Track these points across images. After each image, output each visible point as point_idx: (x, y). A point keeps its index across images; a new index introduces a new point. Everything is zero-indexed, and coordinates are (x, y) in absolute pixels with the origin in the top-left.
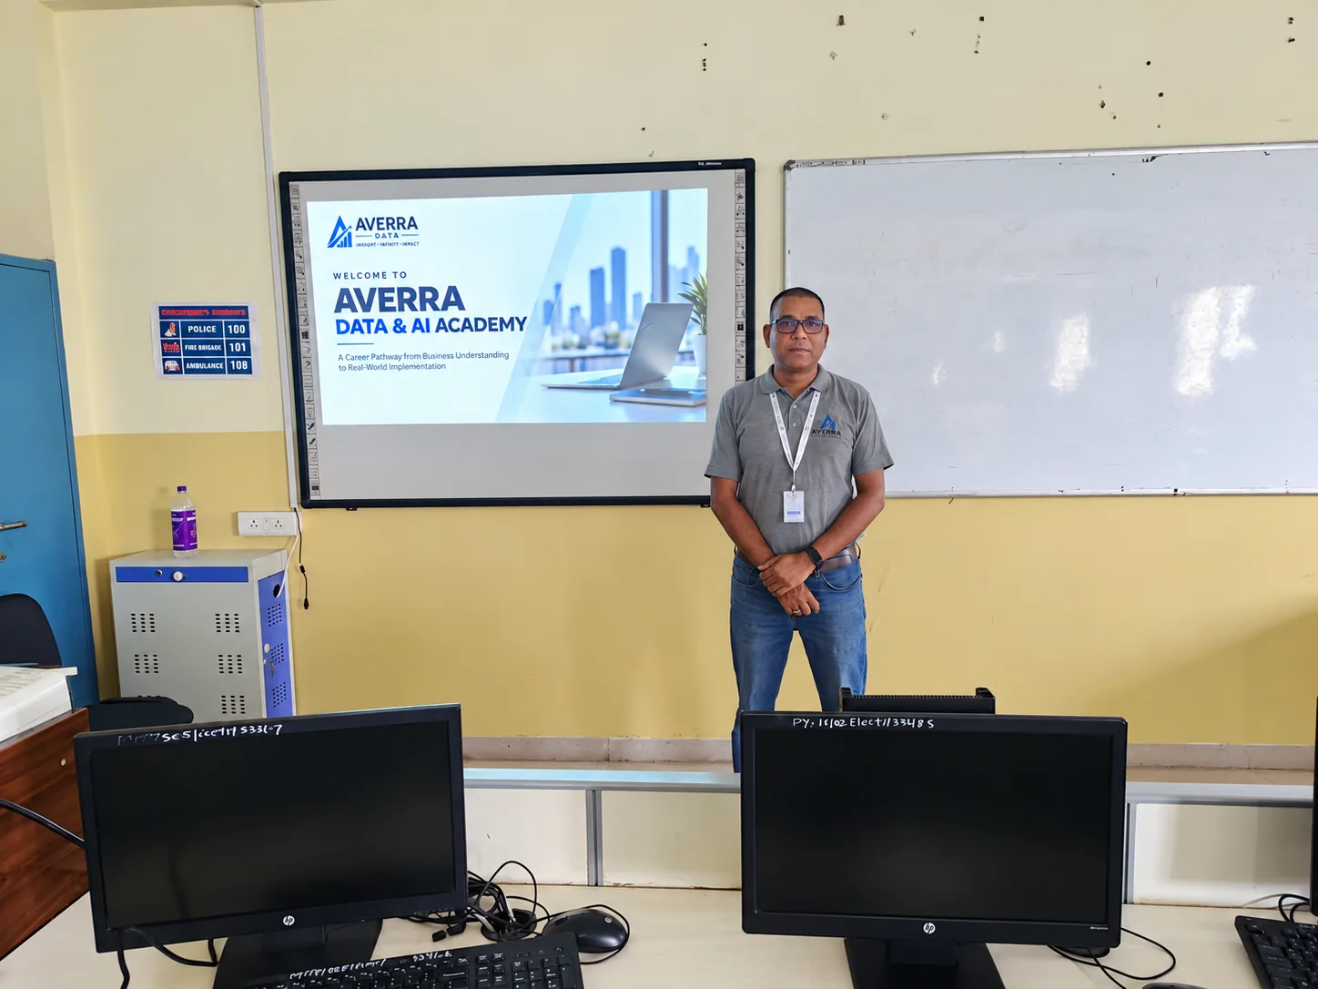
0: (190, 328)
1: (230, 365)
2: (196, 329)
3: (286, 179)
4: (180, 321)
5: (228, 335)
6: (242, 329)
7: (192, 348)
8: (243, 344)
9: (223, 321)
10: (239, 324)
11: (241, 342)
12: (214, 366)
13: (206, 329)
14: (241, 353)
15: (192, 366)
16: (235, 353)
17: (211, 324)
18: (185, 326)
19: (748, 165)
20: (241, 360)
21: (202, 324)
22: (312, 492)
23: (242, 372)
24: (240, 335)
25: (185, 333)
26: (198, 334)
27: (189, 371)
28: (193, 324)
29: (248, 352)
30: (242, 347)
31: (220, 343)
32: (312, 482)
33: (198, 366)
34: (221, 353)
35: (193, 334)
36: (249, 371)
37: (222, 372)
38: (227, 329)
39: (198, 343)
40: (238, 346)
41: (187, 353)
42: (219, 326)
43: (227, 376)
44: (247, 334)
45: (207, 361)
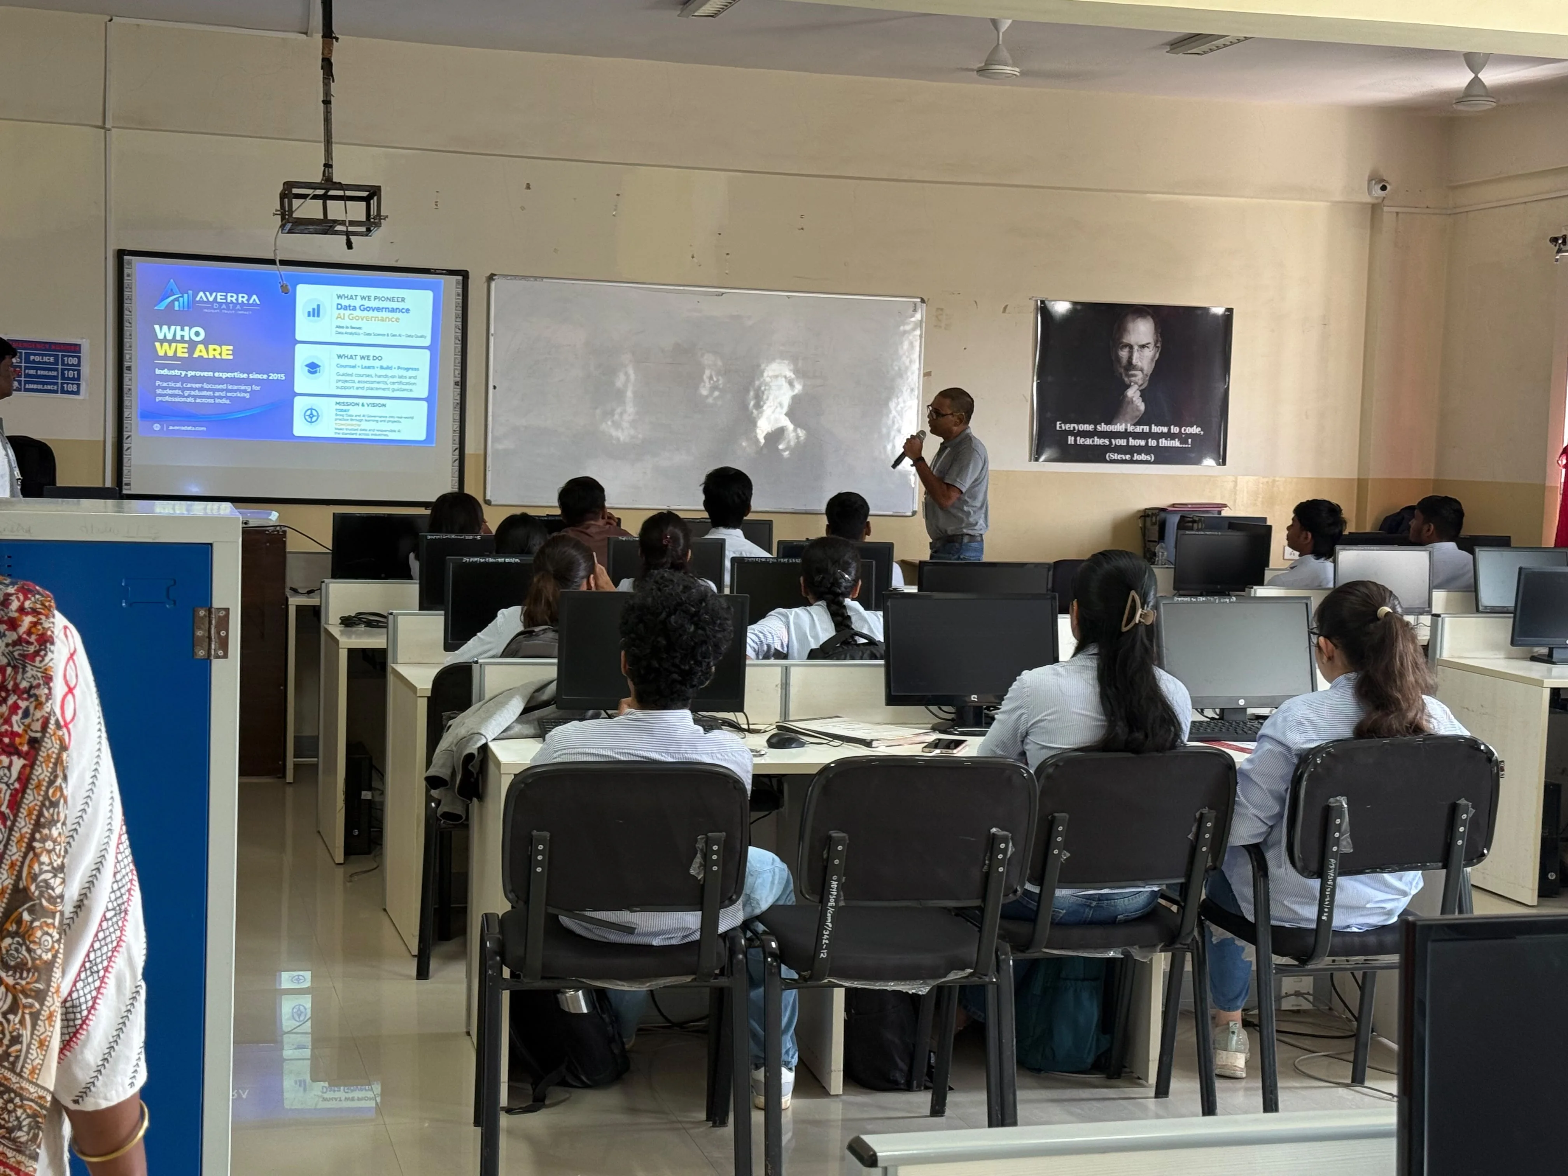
0: (32, 358)
1: (62, 387)
2: (38, 359)
3: (121, 254)
4: (23, 351)
5: (63, 364)
6: (74, 361)
7: (32, 372)
8: (76, 373)
9: (60, 354)
10: (73, 357)
11: (74, 370)
12: (49, 387)
13: (46, 359)
14: (73, 379)
15: (31, 386)
16: (69, 379)
17: (50, 355)
18: (28, 355)
19: (464, 275)
20: (73, 384)
21: (43, 355)
22: (124, 487)
23: (72, 393)
24: (73, 365)
25: (27, 361)
26: (39, 363)
27: (26, 390)
28: (35, 355)
29: (79, 379)
30: (74, 374)
31: (56, 370)
32: (125, 480)
33: (35, 386)
34: (56, 377)
35: (34, 362)
36: (77, 393)
37: (56, 392)
38: (63, 361)
39: (37, 369)
40: (71, 374)
41: (27, 376)
42: (56, 357)
43: (59, 395)
44: (79, 365)
45: (43, 383)
